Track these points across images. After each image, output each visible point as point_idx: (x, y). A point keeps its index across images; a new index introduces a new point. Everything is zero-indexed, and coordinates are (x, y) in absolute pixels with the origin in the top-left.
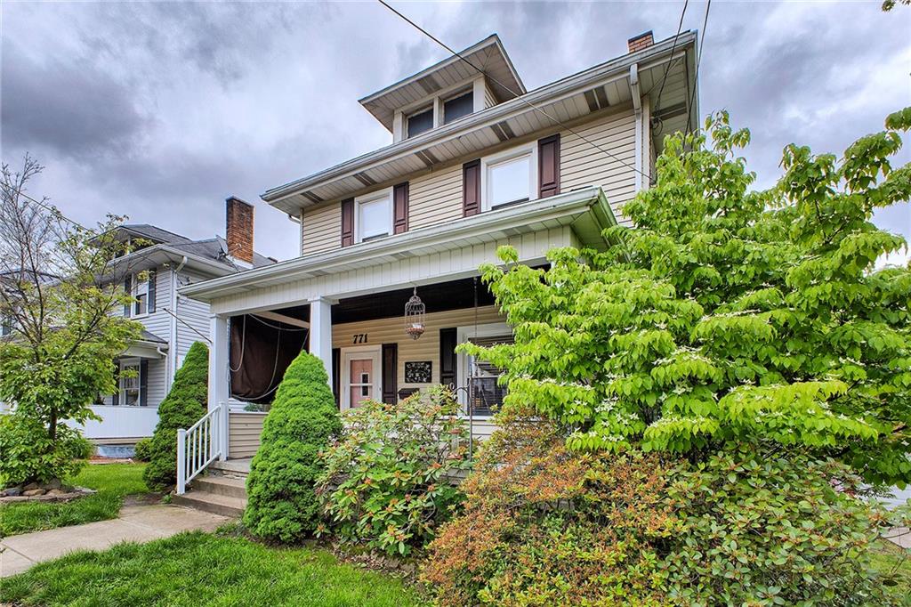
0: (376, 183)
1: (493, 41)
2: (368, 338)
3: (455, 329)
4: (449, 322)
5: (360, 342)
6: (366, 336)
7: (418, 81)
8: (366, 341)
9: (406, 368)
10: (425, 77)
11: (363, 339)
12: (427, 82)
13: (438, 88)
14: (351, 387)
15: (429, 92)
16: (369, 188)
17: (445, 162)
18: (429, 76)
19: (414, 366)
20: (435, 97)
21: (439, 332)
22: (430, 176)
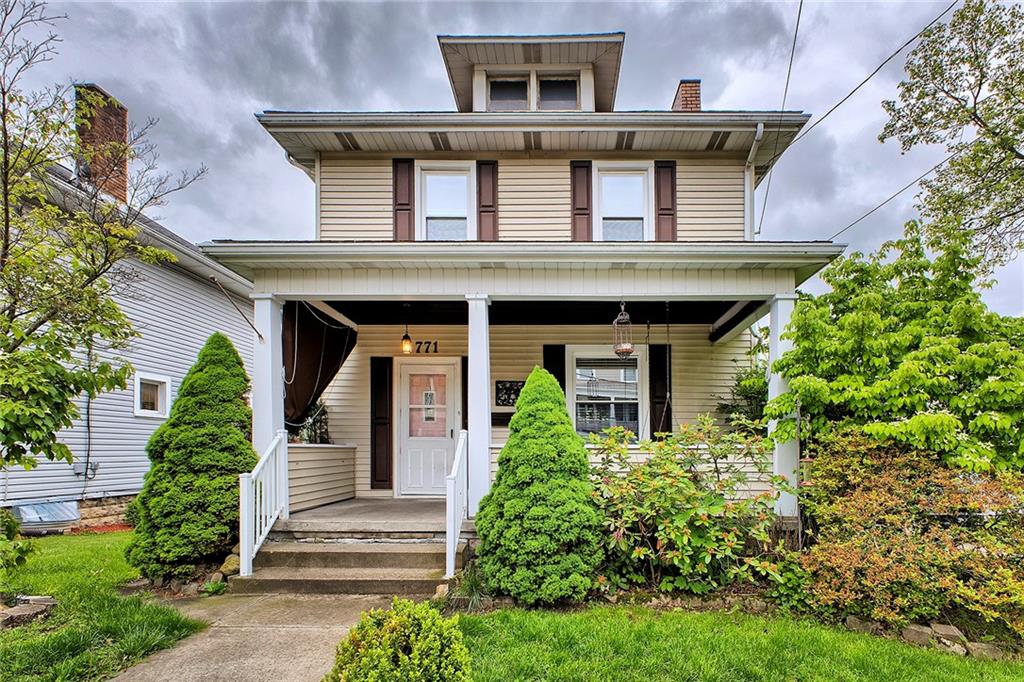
0: (450, 149)
1: (618, 39)
2: (439, 348)
3: (562, 348)
4: (553, 338)
5: (427, 351)
6: (436, 344)
7: (524, 44)
8: (436, 351)
9: (497, 387)
10: (534, 44)
11: (432, 348)
12: (532, 50)
13: (539, 60)
14: (411, 409)
15: (527, 60)
16: (439, 153)
17: (547, 151)
18: (539, 44)
19: (508, 385)
20: (533, 69)
21: (542, 348)
22: (527, 162)
